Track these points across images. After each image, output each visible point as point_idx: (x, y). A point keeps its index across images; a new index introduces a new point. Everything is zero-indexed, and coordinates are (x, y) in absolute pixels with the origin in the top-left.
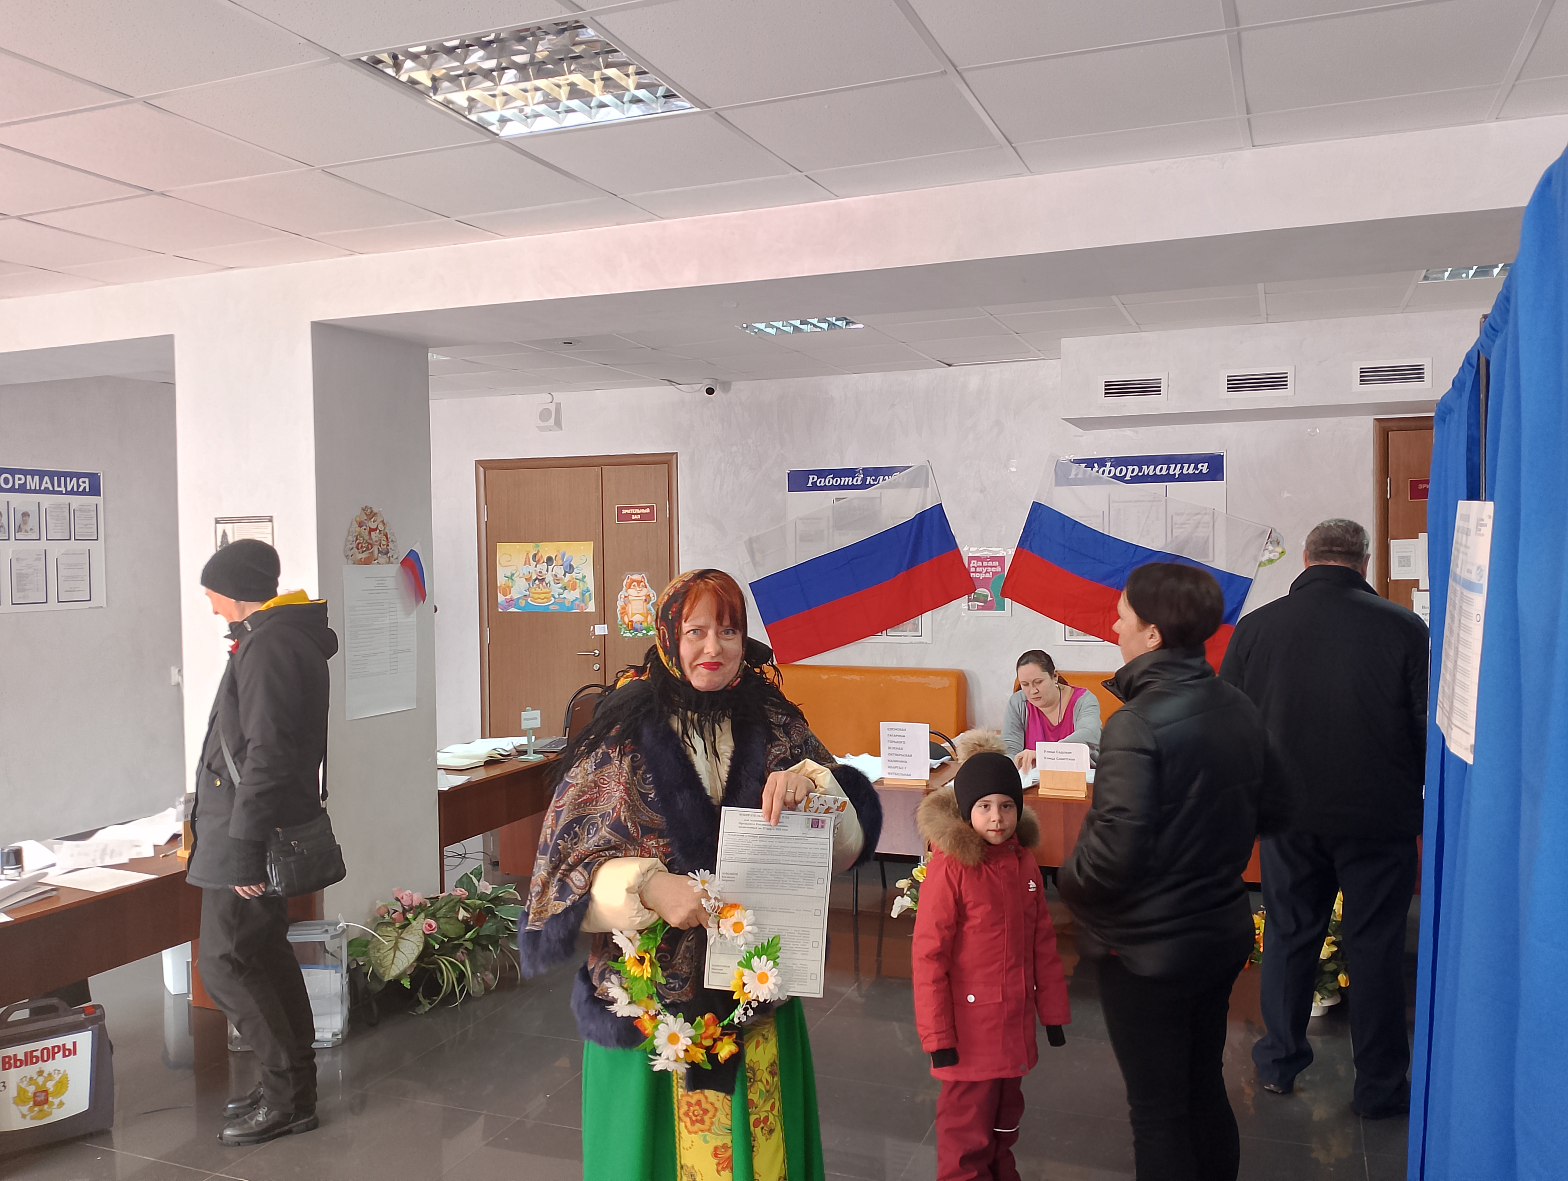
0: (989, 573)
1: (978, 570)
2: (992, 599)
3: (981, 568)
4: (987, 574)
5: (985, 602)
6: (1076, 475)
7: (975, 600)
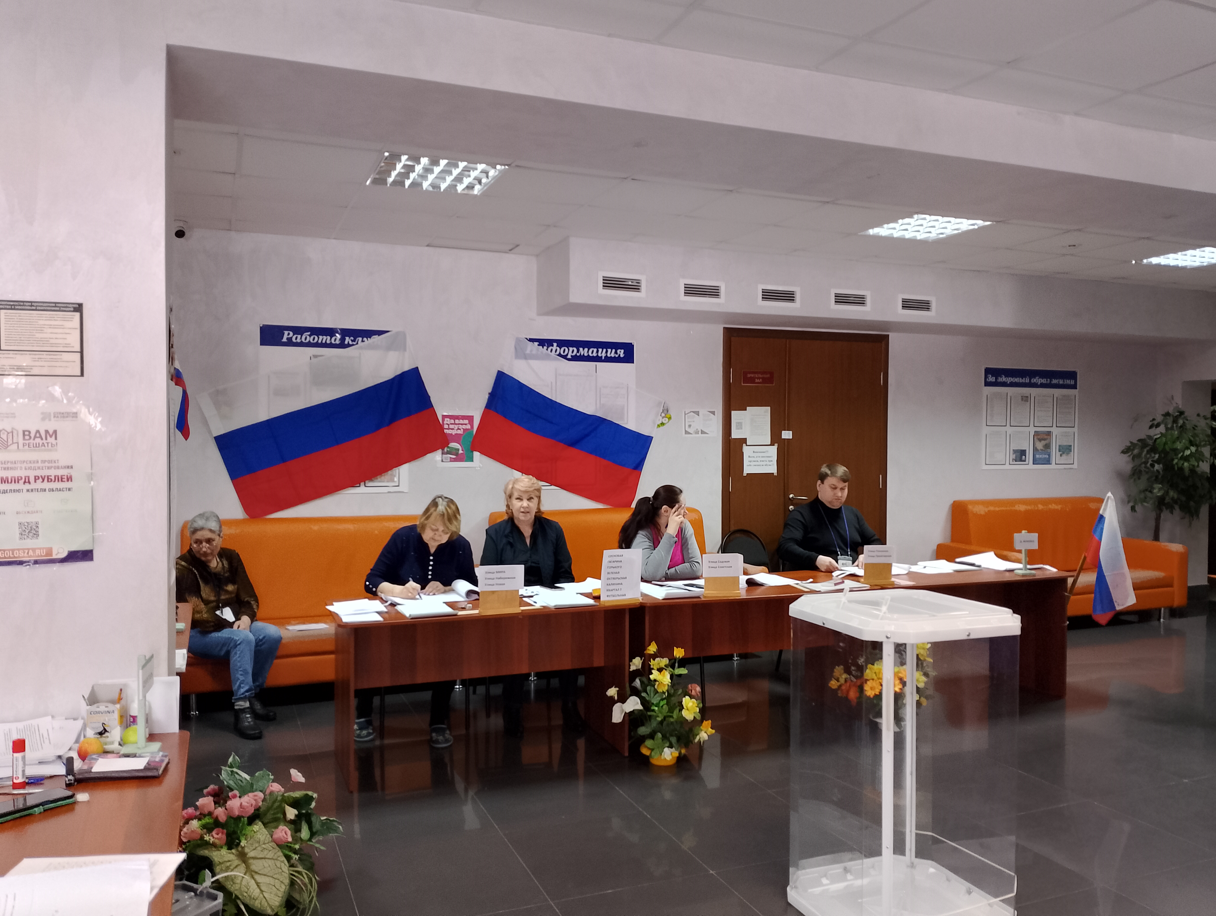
0: (460, 429)
1: (451, 426)
2: (462, 452)
3: (453, 425)
4: (459, 430)
5: (457, 454)
6: (531, 351)
7: (448, 453)
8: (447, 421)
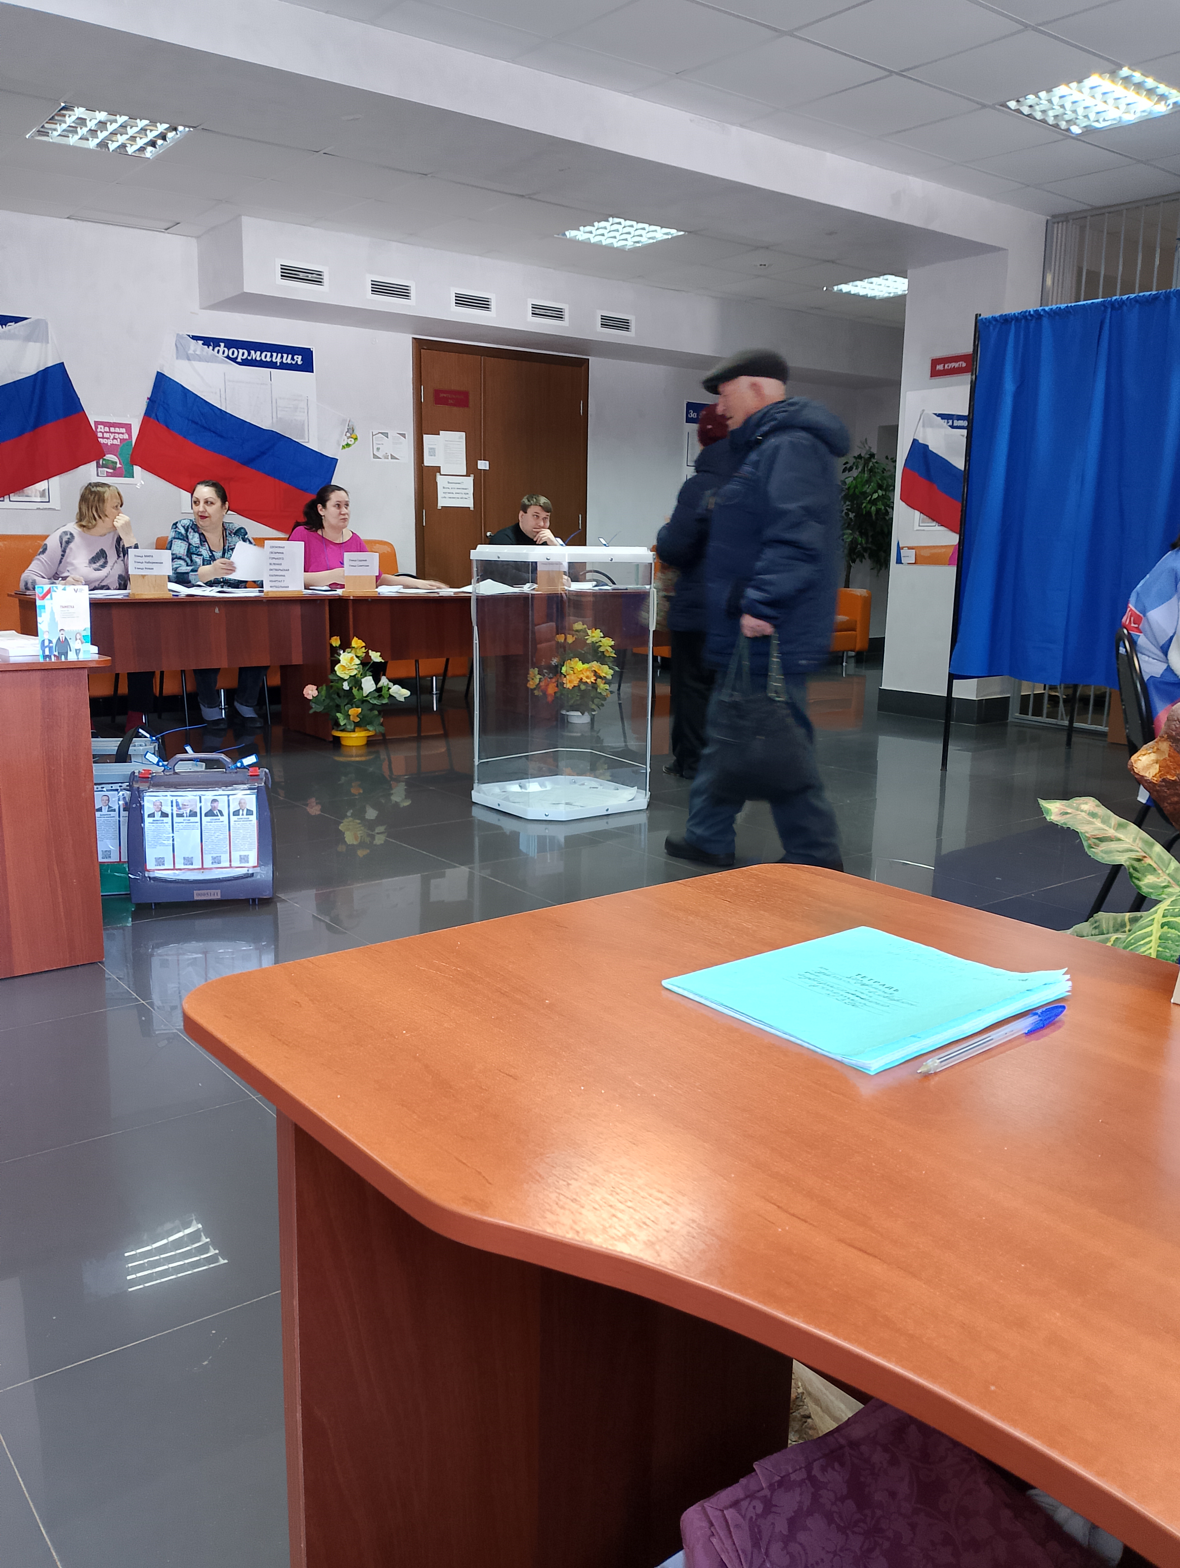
1: (106, 435)
2: (120, 466)
4: (115, 440)
5: (114, 468)
6: (194, 351)
7: (103, 466)
8: (101, 428)
